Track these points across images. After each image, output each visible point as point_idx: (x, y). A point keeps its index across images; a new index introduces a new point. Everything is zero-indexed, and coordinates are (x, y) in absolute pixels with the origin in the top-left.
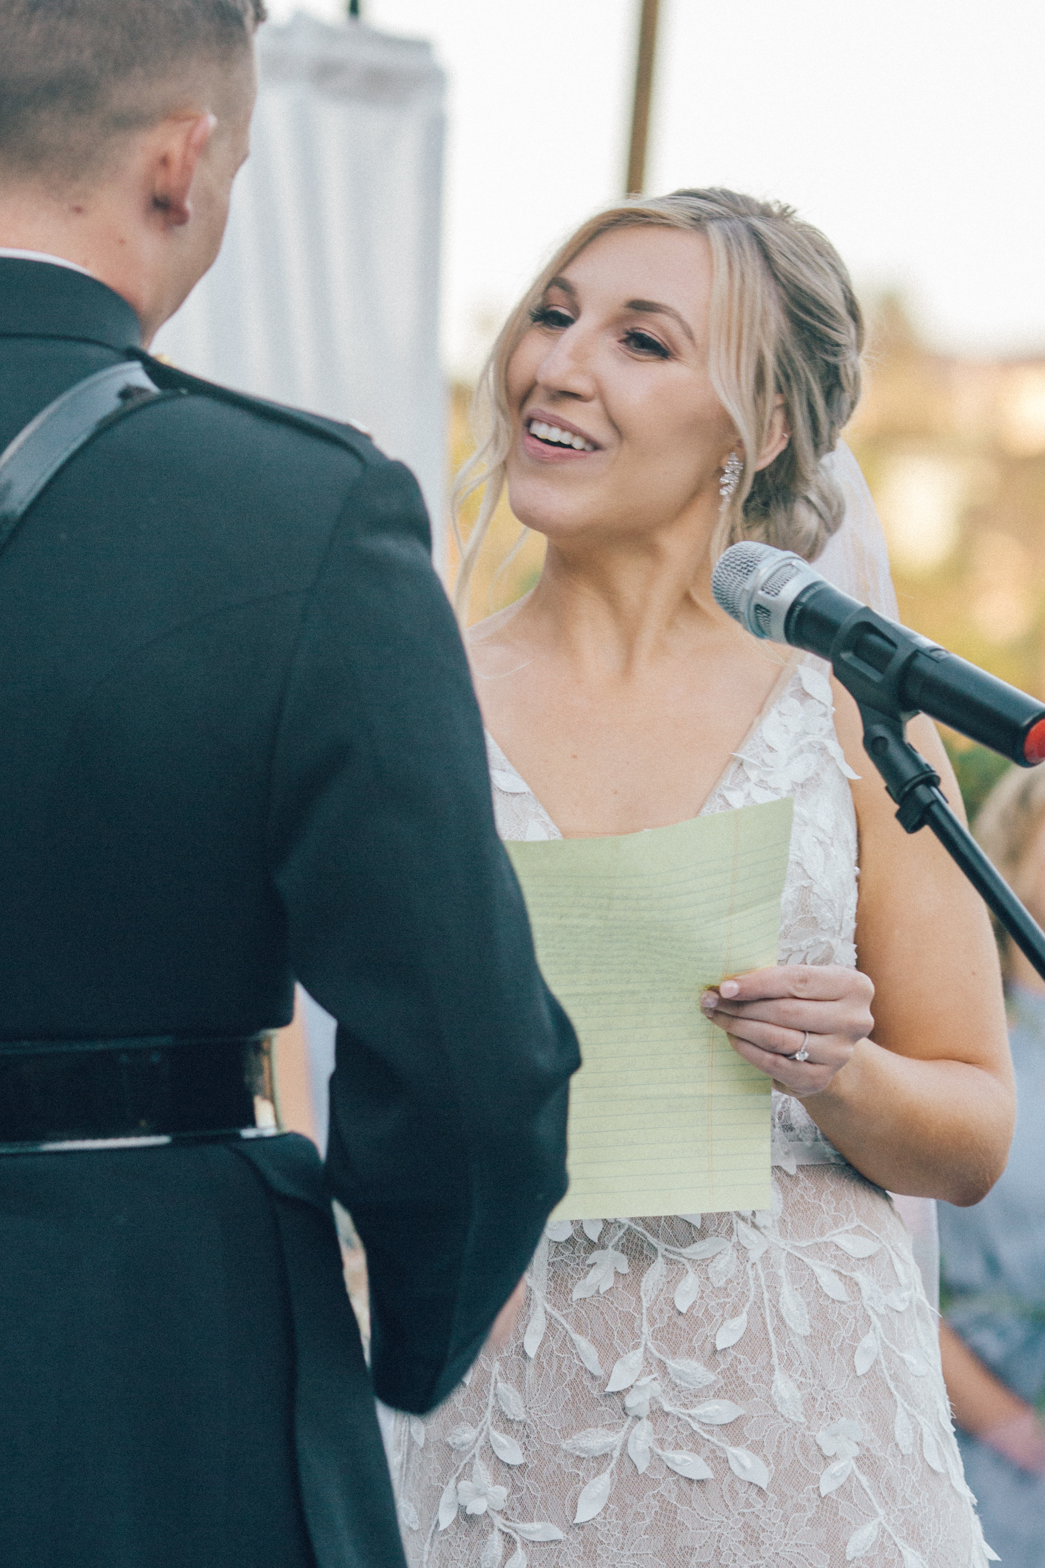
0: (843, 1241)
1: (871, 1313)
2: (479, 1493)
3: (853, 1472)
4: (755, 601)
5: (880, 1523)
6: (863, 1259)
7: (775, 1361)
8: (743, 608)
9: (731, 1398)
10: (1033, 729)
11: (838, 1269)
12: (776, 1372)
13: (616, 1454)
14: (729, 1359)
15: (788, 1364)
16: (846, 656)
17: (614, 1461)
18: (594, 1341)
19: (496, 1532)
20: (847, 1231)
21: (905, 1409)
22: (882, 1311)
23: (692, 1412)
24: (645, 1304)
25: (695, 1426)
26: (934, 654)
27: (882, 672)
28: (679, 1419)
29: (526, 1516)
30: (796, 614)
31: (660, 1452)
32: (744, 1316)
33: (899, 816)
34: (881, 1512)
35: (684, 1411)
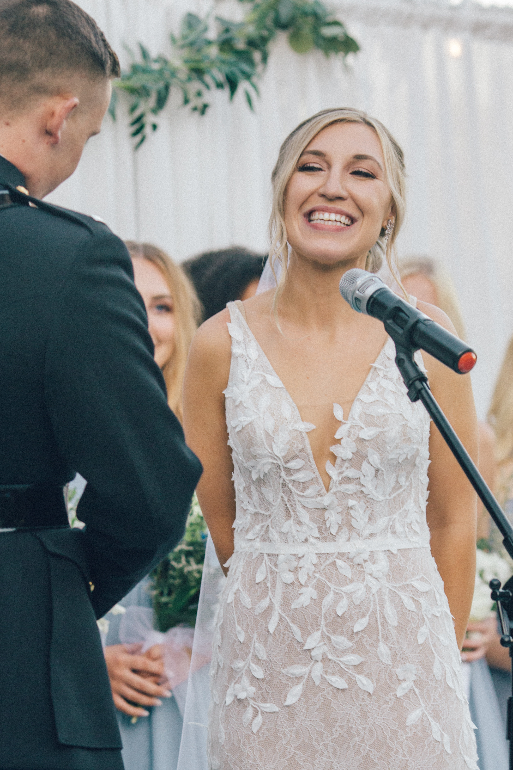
0: (417, 584)
1: (425, 617)
2: (243, 690)
3: (412, 687)
5: (422, 710)
6: (424, 592)
7: (380, 637)
9: (358, 654)
11: (412, 596)
12: (380, 642)
13: (306, 676)
14: (359, 636)
15: (386, 639)
17: (305, 679)
18: (299, 626)
19: (250, 707)
20: (418, 579)
21: (439, 660)
22: (430, 616)
23: (342, 659)
24: (323, 612)
25: (342, 666)
27: (403, 329)
28: (335, 662)
29: (264, 700)
31: (325, 676)
32: (367, 617)
34: (423, 705)
35: (337, 659)
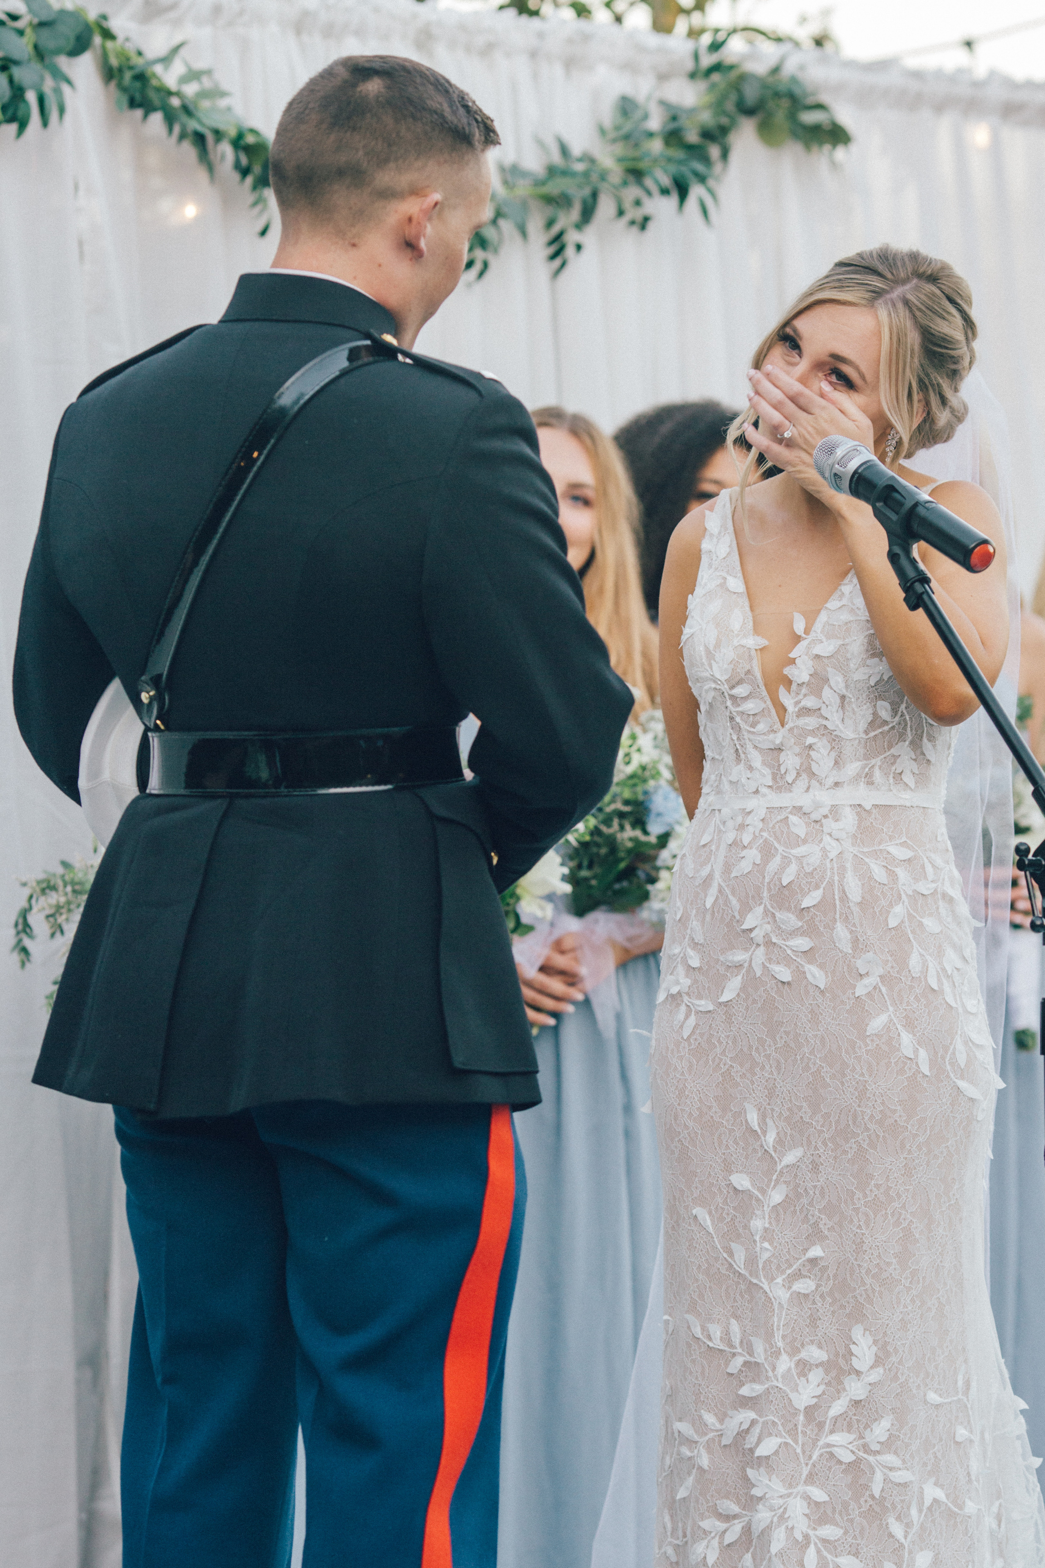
0: (893, 850)
1: (902, 893)
2: (677, 983)
3: (877, 984)
4: (834, 471)
5: (890, 1015)
6: (904, 861)
7: (838, 916)
8: (827, 475)
9: (810, 937)
10: (976, 550)
11: (886, 865)
12: (838, 924)
13: (746, 965)
14: (811, 914)
15: (846, 920)
16: (879, 505)
17: (745, 969)
18: (739, 900)
19: (684, 1005)
20: (897, 844)
21: (919, 951)
22: (910, 893)
23: (787, 943)
24: (767, 880)
25: (789, 952)
26: (927, 505)
27: (897, 514)
28: (781, 947)
29: (700, 997)
30: (855, 479)
31: (768, 965)
32: (821, 890)
33: (906, 600)
34: (891, 1009)
35: (783, 942)
